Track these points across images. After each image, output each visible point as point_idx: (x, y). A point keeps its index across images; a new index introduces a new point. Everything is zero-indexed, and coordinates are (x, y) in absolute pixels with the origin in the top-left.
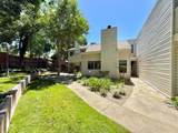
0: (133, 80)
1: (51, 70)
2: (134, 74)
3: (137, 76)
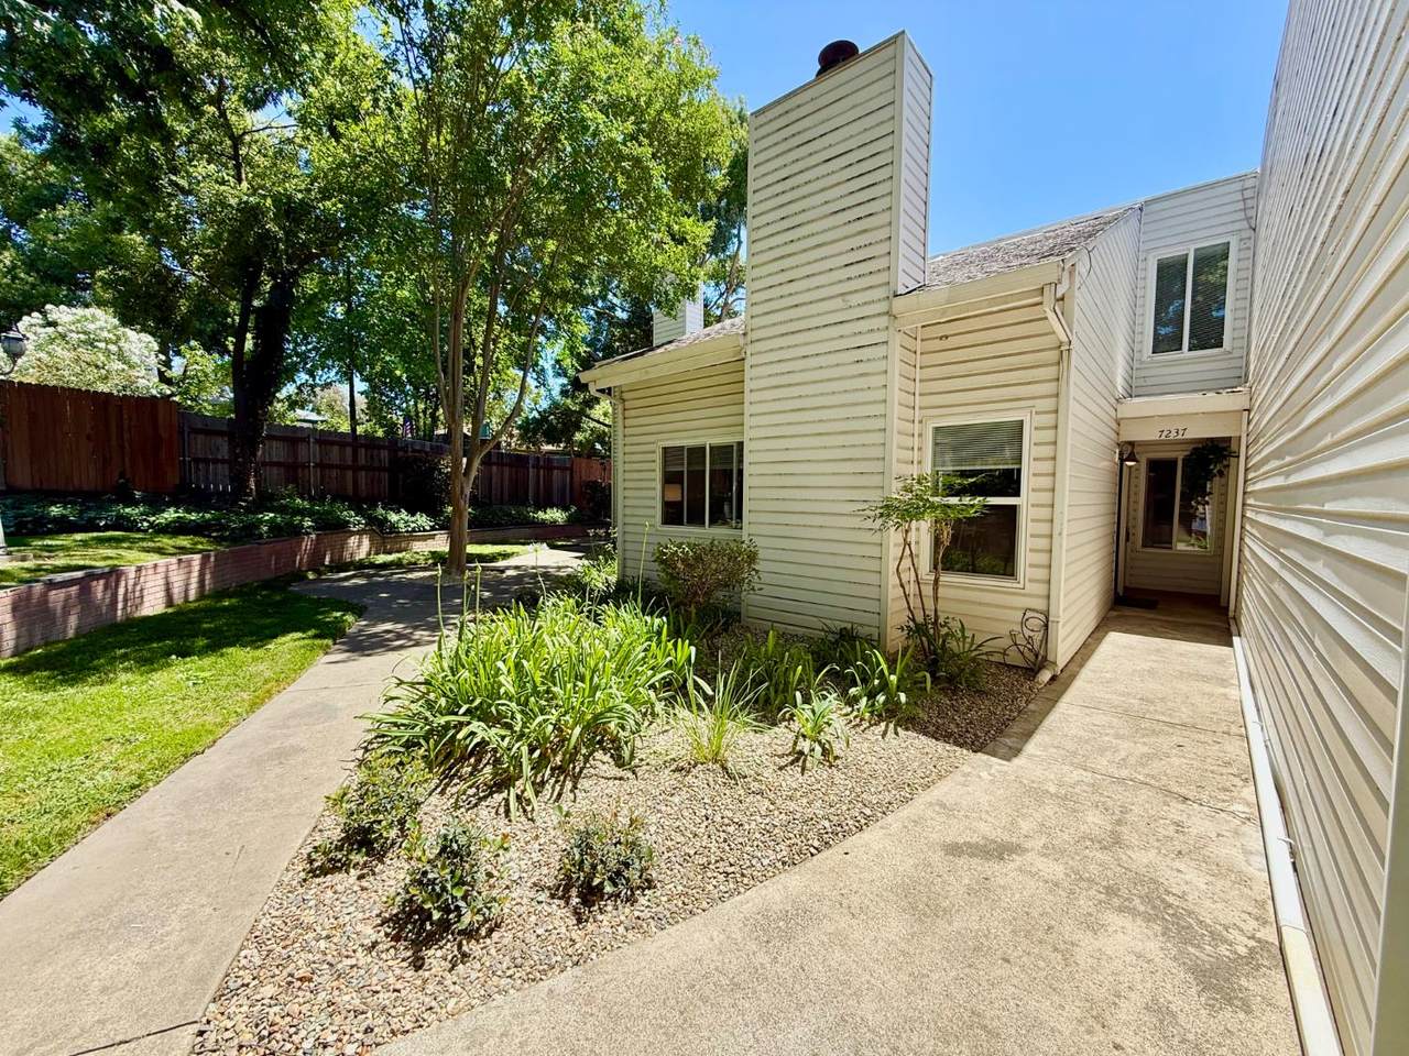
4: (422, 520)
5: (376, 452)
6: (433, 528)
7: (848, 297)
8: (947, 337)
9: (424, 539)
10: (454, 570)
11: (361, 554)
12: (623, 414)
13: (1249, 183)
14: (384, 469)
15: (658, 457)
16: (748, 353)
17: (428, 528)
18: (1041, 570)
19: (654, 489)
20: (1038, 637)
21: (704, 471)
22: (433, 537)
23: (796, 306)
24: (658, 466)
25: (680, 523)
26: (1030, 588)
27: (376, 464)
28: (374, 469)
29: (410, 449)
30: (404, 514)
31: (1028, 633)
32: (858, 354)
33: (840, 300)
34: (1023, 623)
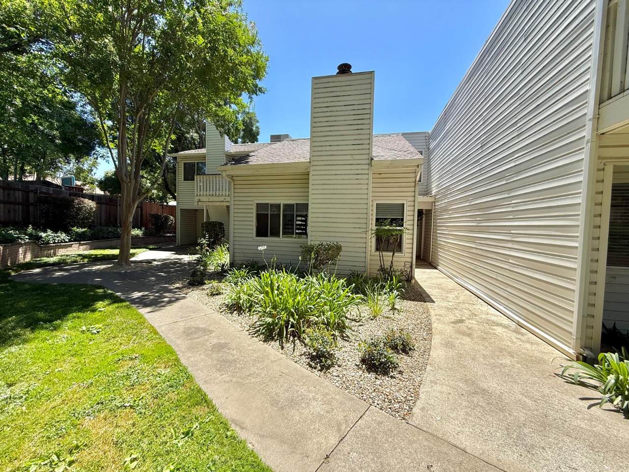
0: (422, 276)
1: (95, 238)
2: (425, 259)
3: (432, 265)
4: (63, 236)
5: (12, 192)
6: (70, 241)
7: (353, 156)
8: (381, 174)
9: (66, 247)
10: (123, 263)
11: (28, 258)
12: (234, 187)
13: (427, 135)
14: (19, 204)
15: (254, 207)
16: (311, 169)
17: (67, 240)
18: (410, 249)
19: (252, 221)
20: (409, 270)
21: (280, 214)
22: (70, 246)
23: (332, 155)
24: (254, 211)
25: (266, 236)
26: (407, 255)
27: (12, 200)
28: (10, 203)
29: (39, 192)
30: (49, 232)
31: (406, 269)
32: (358, 177)
33: (350, 156)
34: (405, 266)
